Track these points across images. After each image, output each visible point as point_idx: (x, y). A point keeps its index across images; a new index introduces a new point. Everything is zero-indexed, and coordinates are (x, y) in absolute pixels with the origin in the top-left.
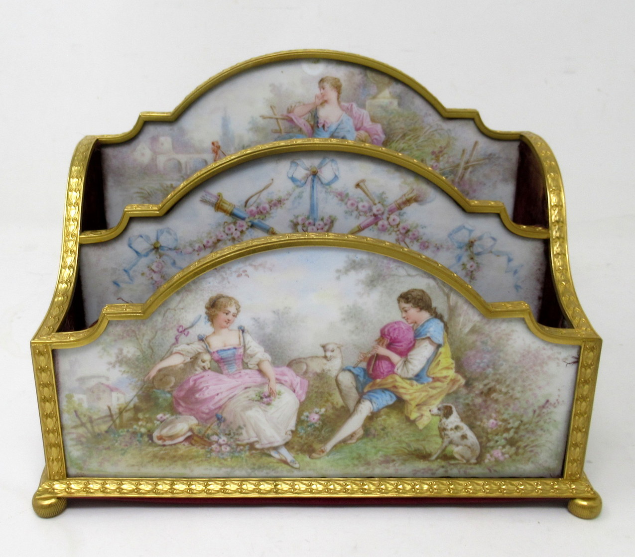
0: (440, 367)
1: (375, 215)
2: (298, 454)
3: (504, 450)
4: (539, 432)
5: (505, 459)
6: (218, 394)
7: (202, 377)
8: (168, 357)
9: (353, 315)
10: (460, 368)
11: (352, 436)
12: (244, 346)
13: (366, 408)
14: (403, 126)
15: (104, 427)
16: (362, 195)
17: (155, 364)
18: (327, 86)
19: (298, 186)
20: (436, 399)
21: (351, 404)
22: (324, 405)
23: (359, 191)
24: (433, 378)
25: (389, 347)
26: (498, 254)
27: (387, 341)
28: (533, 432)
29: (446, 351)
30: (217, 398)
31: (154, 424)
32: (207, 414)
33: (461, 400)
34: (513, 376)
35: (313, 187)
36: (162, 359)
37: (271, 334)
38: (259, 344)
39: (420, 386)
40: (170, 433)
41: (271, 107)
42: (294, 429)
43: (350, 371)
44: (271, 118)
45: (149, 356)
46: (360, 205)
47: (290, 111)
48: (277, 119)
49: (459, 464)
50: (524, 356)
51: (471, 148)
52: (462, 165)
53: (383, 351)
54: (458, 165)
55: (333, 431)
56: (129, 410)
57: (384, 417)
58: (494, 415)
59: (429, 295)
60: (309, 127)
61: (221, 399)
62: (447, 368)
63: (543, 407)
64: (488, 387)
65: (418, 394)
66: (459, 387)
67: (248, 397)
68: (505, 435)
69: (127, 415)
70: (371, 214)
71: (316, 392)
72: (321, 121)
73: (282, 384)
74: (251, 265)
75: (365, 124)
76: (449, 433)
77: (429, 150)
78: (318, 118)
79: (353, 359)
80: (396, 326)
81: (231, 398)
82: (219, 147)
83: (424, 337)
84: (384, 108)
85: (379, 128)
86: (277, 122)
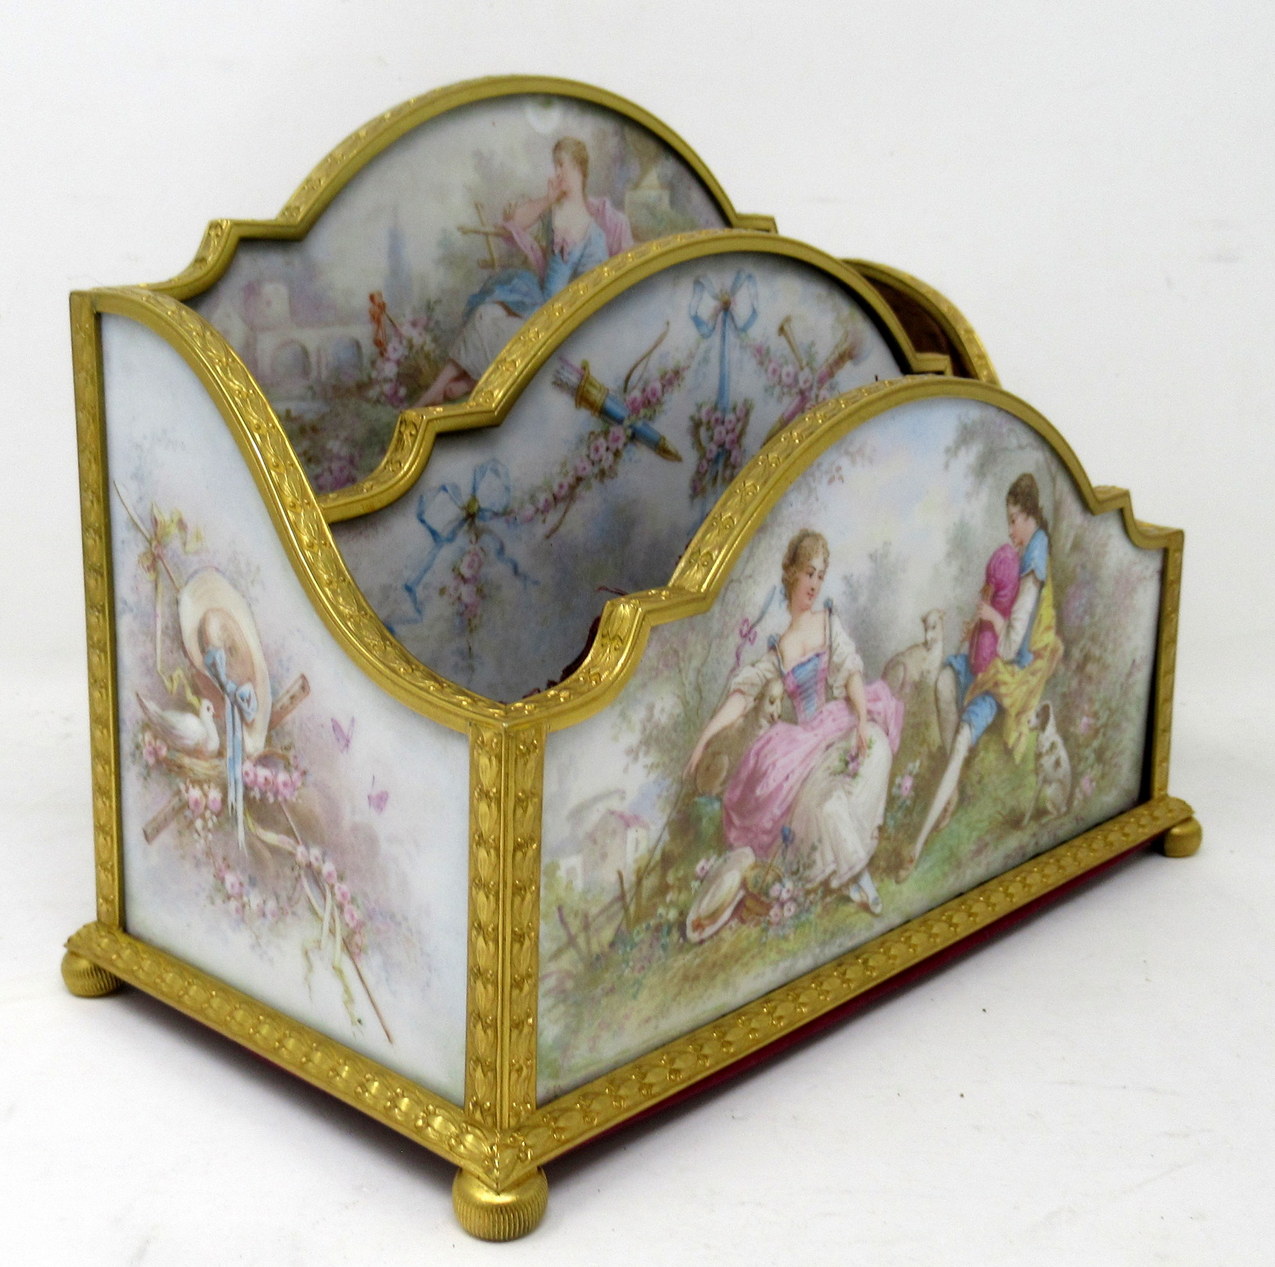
0: (1041, 629)
1: (802, 393)
2: (882, 880)
3: (1092, 774)
6: (787, 778)
7: (768, 741)
8: (721, 707)
9: (960, 542)
11: (945, 811)
12: (830, 647)
13: (964, 742)
16: (787, 350)
17: (701, 730)
18: (566, 158)
19: (703, 336)
20: (1036, 695)
21: (949, 738)
22: (920, 753)
24: (1034, 653)
25: (993, 601)
27: (992, 590)
29: (1047, 592)
30: (786, 788)
31: (690, 891)
32: (770, 832)
33: (1059, 689)
34: (1107, 623)
35: (723, 337)
36: (714, 713)
37: (865, 609)
38: (850, 635)
39: (1021, 674)
40: (713, 907)
41: (476, 206)
42: (882, 822)
43: (951, 665)
44: (476, 232)
45: (696, 713)
46: (784, 371)
47: (508, 217)
48: (486, 234)
53: (987, 612)
56: (653, 869)
57: (982, 753)
58: (1087, 708)
59: (1038, 483)
60: (539, 254)
61: (791, 788)
62: (1049, 628)
63: (1130, 674)
64: (1084, 652)
65: (1017, 692)
66: (1057, 664)
67: (829, 768)
68: (1094, 744)
69: (650, 883)
70: (797, 389)
71: (913, 727)
72: (558, 239)
73: (874, 720)
74: (847, 453)
75: (625, 245)
76: (1044, 760)
78: (553, 231)
79: (955, 641)
80: (1003, 556)
81: (805, 780)
82: (382, 307)
83: (1028, 572)
84: (651, 210)
86: (488, 241)
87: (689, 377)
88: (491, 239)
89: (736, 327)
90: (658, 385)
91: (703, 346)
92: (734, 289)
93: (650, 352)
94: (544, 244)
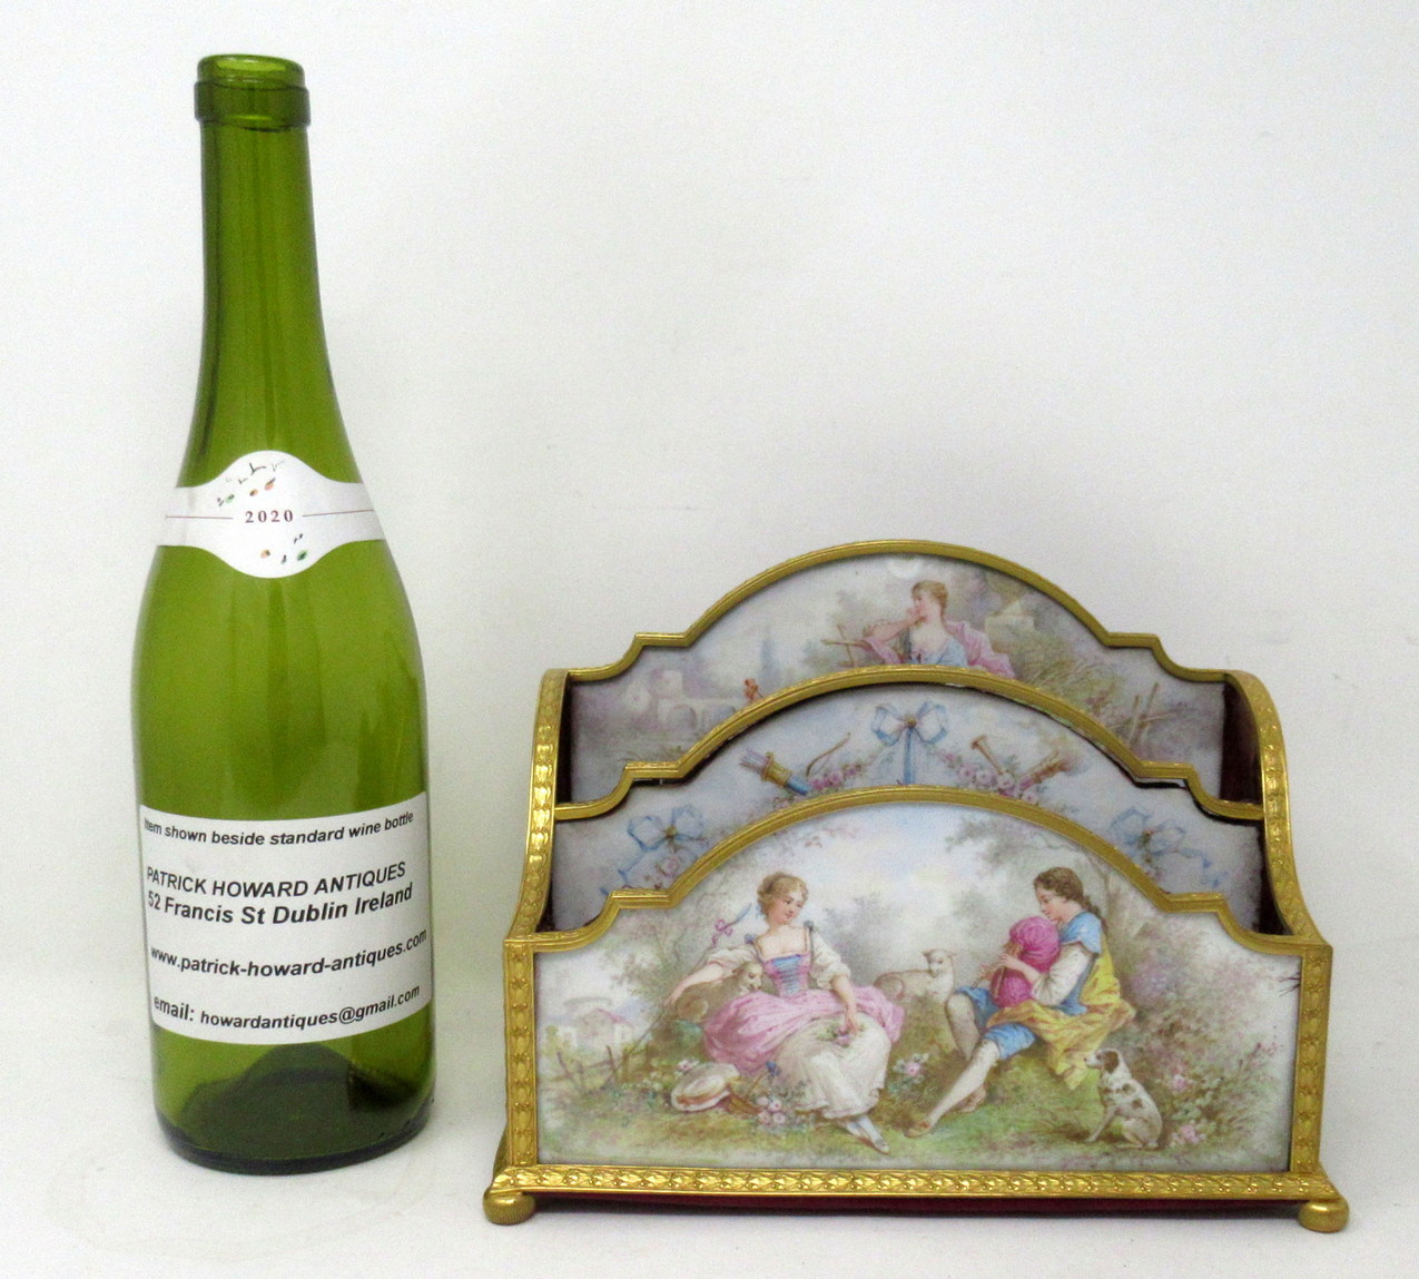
0: (1097, 990)
1: (1001, 791)
3: (1199, 1127)
4: (1250, 1097)
5: (1201, 1141)
6: (770, 1030)
7: (749, 1001)
8: (700, 969)
9: (971, 906)
10: (1127, 991)
11: (969, 1100)
12: (812, 953)
13: (989, 1054)
14: (1042, 657)
15: (599, 1081)
16: (982, 759)
17: (681, 979)
18: (925, 594)
19: (886, 744)
20: (1093, 1041)
21: (968, 1047)
22: (928, 1049)
23: (977, 753)
24: (1088, 1007)
25: (1023, 957)
26: (1189, 855)
27: (1019, 948)
28: (1240, 1096)
29: (1105, 963)
30: (770, 1035)
31: (674, 1077)
32: (754, 1061)
33: (1131, 1043)
34: (1207, 1004)
35: (908, 746)
36: (692, 972)
37: (851, 935)
38: (834, 949)
39: (1069, 1019)
40: (696, 1094)
41: (839, 627)
42: (882, 1087)
43: (965, 994)
44: (837, 643)
45: (674, 967)
46: (979, 774)
47: (868, 633)
48: (847, 645)
49: (1130, 1148)
50: (1220, 973)
51: (1148, 693)
52: (1136, 721)
53: (1014, 963)
54: (1129, 722)
55: (942, 1089)
56: (639, 1053)
57: (1016, 1069)
58: (1180, 1068)
59: (1079, 876)
60: (896, 655)
61: (775, 1038)
62: (1109, 991)
63: (1254, 1055)
64: (1170, 1021)
65: (1066, 1032)
66: (1127, 1023)
67: (815, 1034)
68: (1198, 1101)
69: (635, 1061)
70: (996, 788)
71: (917, 1028)
72: (915, 649)
73: (864, 1012)
74: (825, 829)
75: (984, 655)
76: (1115, 1096)
77: (1083, 696)
78: (910, 644)
79: (970, 976)
80: (1033, 925)
81: (790, 1035)
82: (756, 688)
83: (1073, 941)
84: (1013, 630)
85: (1004, 660)
86: (848, 651)
88: (851, 648)
94: (901, 652)
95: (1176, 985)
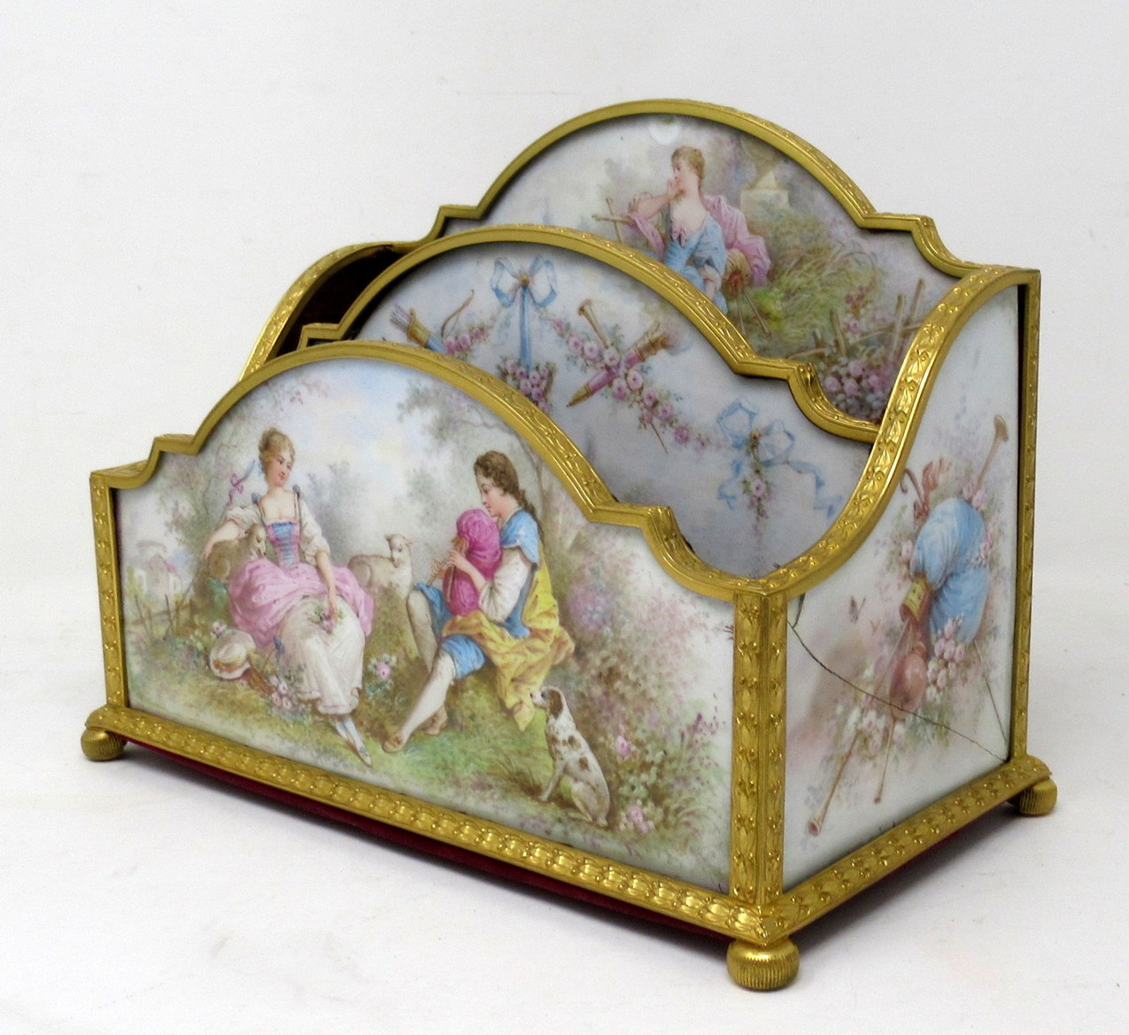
0: (538, 611)
1: (608, 368)
3: (646, 810)
4: (696, 785)
5: (649, 830)
6: (275, 602)
7: (258, 567)
9: (422, 488)
11: (433, 720)
12: (301, 522)
13: (446, 671)
14: (797, 242)
15: (161, 630)
16: (589, 329)
18: (684, 163)
19: (503, 305)
20: (537, 673)
21: (429, 656)
22: (395, 651)
24: (531, 630)
25: (470, 555)
26: (801, 469)
27: (466, 545)
28: (685, 780)
29: (542, 575)
30: (276, 608)
31: (210, 637)
32: (265, 634)
33: (572, 684)
34: (644, 650)
35: (523, 309)
36: (217, 528)
37: (328, 506)
38: (316, 520)
39: (514, 642)
40: (227, 659)
41: (607, 201)
42: (360, 687)
43: (422, 591)
44: (607, 220)
45: (204, 520)
46: (587, 345)
47: (633, 208)
48: (615, 221)
49: (581, 820)
50: (653, 610)
51: (912, 292)
52: (899, 328)
53: (464, 564)
54: (891, 327)
55: (410, 703)
56: (186, 606)
57: (471, 692)
58: (622, 727)
59: (514, 465)
60: (660, 240)
61: (279, 612)
62: (548, 614)
63: (694, 728)
64: (608, 665)
65: (511, 657)
66: (567, 657)
67: (306, 613)
68: (644, 777)
69: (184, 615)
70: (603, 365)
71: (384, 623)
72: (676, 228)
73: (342, 596)
74: (304, 383)
75: (740, 237)
76: (563, 749)
77: (841, 292)
78: (671, 222)
79: (426, 573)
80: (476, 519)
81: (288, 612)
83: (513, 546)
84: (768, 207)
85: (760, 244)
86: (616, 227)
87: (493, 335)
88: (619, 225)
89: (534, 302)
90: (467, 336)
91: (504, 312)
92: (533, 271)
93: (459, 310)
94: (664, 231)
95: (610, 618)
